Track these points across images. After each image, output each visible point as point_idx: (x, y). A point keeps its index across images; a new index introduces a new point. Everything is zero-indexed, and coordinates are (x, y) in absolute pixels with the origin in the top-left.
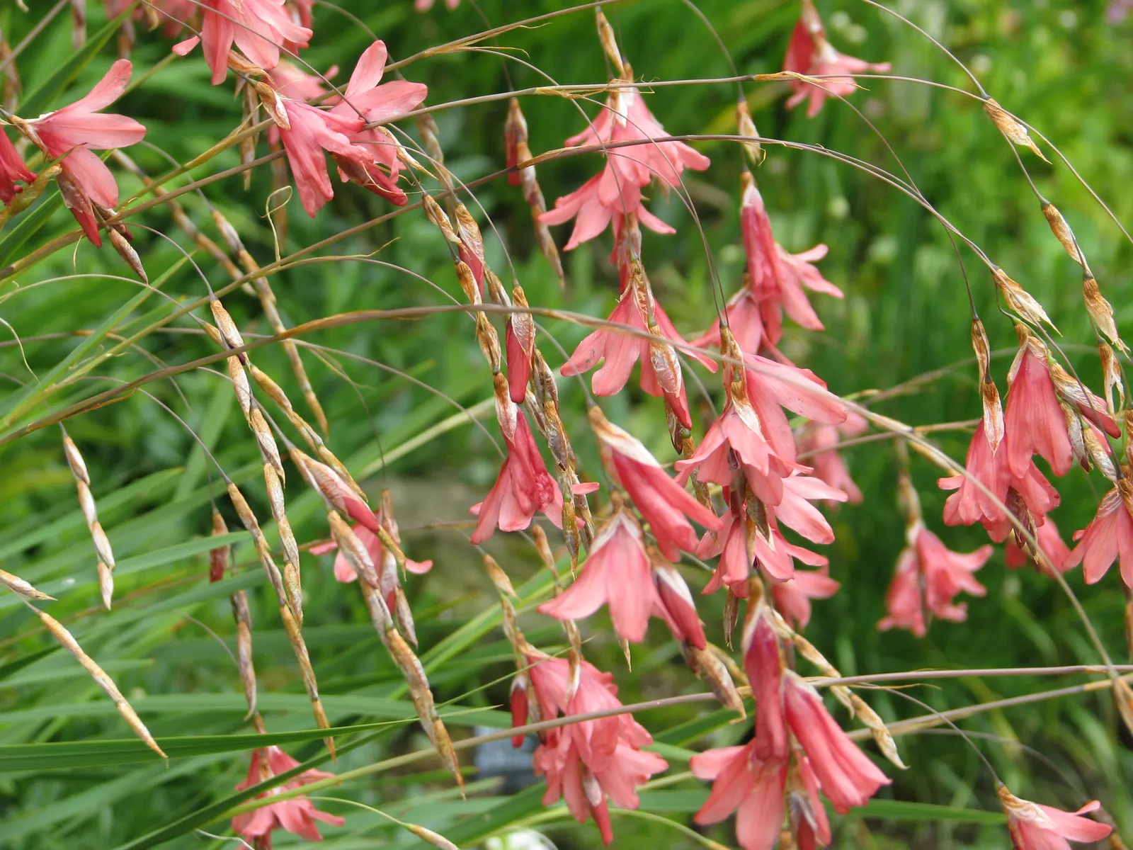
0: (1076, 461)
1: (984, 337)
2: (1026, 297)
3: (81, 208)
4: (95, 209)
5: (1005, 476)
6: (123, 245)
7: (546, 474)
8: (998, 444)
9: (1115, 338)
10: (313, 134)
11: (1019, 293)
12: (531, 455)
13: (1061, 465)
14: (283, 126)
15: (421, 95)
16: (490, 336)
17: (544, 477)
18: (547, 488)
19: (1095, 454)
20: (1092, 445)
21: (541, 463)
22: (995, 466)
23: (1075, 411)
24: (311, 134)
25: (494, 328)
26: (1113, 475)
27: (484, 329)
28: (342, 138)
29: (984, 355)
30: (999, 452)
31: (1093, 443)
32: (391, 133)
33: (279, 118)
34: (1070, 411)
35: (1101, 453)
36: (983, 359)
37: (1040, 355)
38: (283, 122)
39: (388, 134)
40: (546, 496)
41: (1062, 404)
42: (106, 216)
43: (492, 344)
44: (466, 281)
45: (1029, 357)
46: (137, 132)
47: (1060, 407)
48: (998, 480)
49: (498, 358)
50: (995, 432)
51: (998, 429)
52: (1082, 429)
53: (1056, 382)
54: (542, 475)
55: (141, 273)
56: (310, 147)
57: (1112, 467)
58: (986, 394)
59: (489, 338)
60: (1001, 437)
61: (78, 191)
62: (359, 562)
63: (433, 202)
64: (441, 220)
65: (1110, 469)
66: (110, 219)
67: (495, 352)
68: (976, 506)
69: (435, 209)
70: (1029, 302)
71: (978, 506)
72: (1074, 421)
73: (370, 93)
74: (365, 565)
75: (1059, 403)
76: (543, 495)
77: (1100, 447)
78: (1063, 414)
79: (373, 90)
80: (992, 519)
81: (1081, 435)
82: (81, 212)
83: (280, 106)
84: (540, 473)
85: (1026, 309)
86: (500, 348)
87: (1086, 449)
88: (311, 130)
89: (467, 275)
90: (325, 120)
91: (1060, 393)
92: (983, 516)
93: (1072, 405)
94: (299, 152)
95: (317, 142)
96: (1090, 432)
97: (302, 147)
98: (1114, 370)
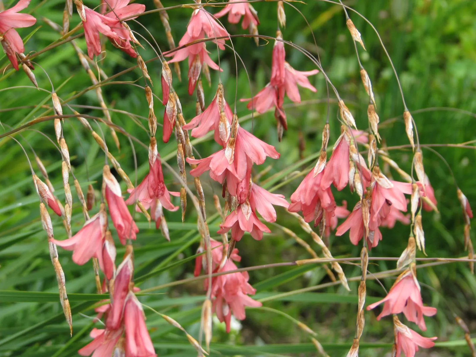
1: (328, 131)
2: (349, 114)
3: (10, 53)
4: (17, 54)
6: (28, 70)
7: (163, 183)
8: (317, 174)
9: (376, 133)
10: (95, 25)
11: (347, 112)
12: (159, 174)
14: (84, 20)
15: (143, 10)
16: (154, 120)
17: (162, 185)
18: (162, 189)
21: (162, 178)
23: (355, 166)
24: (94, 25)
25: (156, 118)
27: (151, 117)
28: (107, 28)
29: (325, 139)
31: (357, 181)
32: (128, 27)
33: (82, 16)
34: (352, 164)
36: (324, 141)
37: (348, 140)
38: (83, 18)
39: (127, 27)
40: (161, 192)
42: (21, 58)
43: (154, 124)
44: (148, 95)
45: (343, 140)
46: (33, 21)
47: (349, 163)
48: (312, 189)
49: (155, 130)
50: (318, 170)
52: (355, 173)
53: (350, 152)
54: (161, 183)
55: (35, 83)
56: (93, 31)
58: (321, 156)
59: (153, 121)
60: (320, 171)
61: (9, 46)
62: (46, 226)
63: (141, 59)
64: (143, 67)
66: (23, 59)
67: (154, 128)
68: (299, 196)
69: (141, 62)
70: (350, 116)
72: (353, 169)
73: (124, 8)
74: (48, 228)
75: (349, 161)
76: (159, 192)
78: (349, 166)
79: (125, 7)
81: (353, 176)
82: (10, 55)
83: (83, 11)
84: (161, 182)
85: (348, 119)
86: (156, 127)
87: (353, 182)
88: (95, 23)
89: (149, 93)
90: (101, 19)
91: (351, 157)
93: (354, 163)
94: (89, 32)
95: (96, 29)
96: (358, 175)
97: (90, 30)
98: (373, 148)
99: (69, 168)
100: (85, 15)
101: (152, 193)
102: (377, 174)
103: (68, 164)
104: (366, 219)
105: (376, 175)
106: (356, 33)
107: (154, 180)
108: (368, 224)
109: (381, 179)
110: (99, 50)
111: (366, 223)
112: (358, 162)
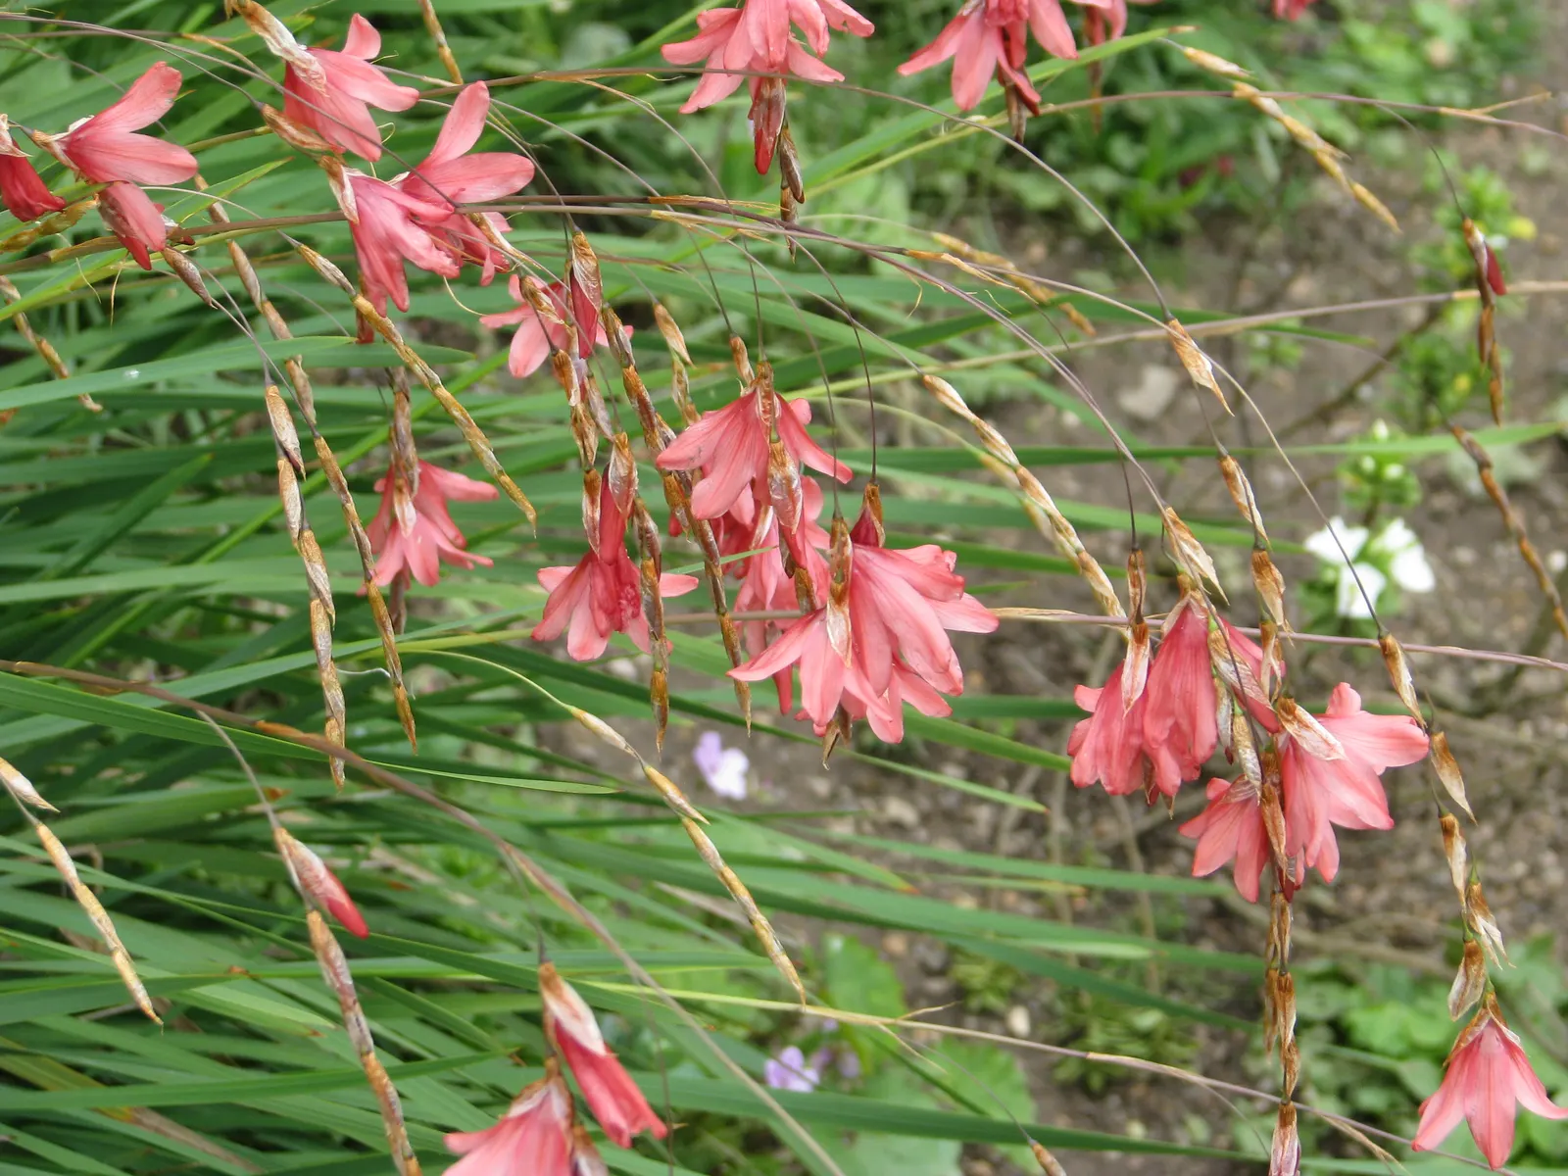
0: (1221, 750)
1: (1141, 572)
2: (1194, 547)
5: (1135, 741)
8: (1132, 703)
11: (1187, 541)
13: (1202, 751)
17: (631, 591)
18: (632, 603)
19: (1240, 751)
20: (1239, 738)
22: (1123, 728)
23: (1229, 694)
26: (1257, 779)
29: (1138, 590)
30: (1133, 713)
31: (1241, 736)
34: (1223, 691)
35: (1248, 751)
36: (1136, 594)
37: (1201, 616)
38: (350, 212)
40: (630, 611)
41: (1216, 680)
45: (1189, 615)
47: (1212, 682)
48: (1124, 746)
50: (1132, 686)
51: (1136, 683)
52: (1233, 715)
53: (1213, 654)
54: (628, 588)
57: (1258, 770)
58: (1133, 634)
60: (1139, 693)
65: (1253, 772)
67: (591, 448)
68: (1093, 766)
70: (1197, 554)
71: (1095, 767)
72: (1226, 704)
75: (1212, 678)
76: (626, 612)
77: (1248, 743)
78: (1214, 691)
80: (1108, 788)
81: (1229, 723)
85: (1192, 561)
87: (1232, 739)
88: (382, 224)
91: (1216, 667)
92: (1098, 782)
93: (1226, 684)
94: (369, 251)
95: (391, 243)
96: (1241, 721)
97: (371, 247)
98: (1273, 654)
99: (330, 616)
100: (354, 205)
101: (604, 624)
102: (1290, 718)
103: (328, 605)
104: (1277, 835)
105: (1288, 721)
106: (1200, 363)
107: (606, 588)
108: (1283, 847)
109: (1305, 733)
110: (404, 300)
111: (1279, 846)
112: (1238, 686)
